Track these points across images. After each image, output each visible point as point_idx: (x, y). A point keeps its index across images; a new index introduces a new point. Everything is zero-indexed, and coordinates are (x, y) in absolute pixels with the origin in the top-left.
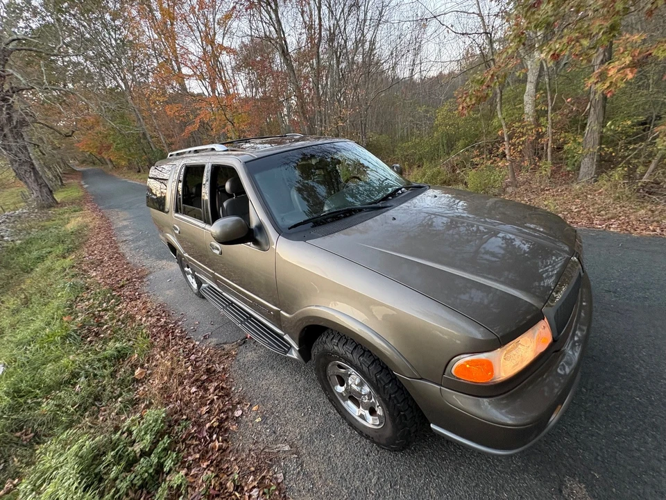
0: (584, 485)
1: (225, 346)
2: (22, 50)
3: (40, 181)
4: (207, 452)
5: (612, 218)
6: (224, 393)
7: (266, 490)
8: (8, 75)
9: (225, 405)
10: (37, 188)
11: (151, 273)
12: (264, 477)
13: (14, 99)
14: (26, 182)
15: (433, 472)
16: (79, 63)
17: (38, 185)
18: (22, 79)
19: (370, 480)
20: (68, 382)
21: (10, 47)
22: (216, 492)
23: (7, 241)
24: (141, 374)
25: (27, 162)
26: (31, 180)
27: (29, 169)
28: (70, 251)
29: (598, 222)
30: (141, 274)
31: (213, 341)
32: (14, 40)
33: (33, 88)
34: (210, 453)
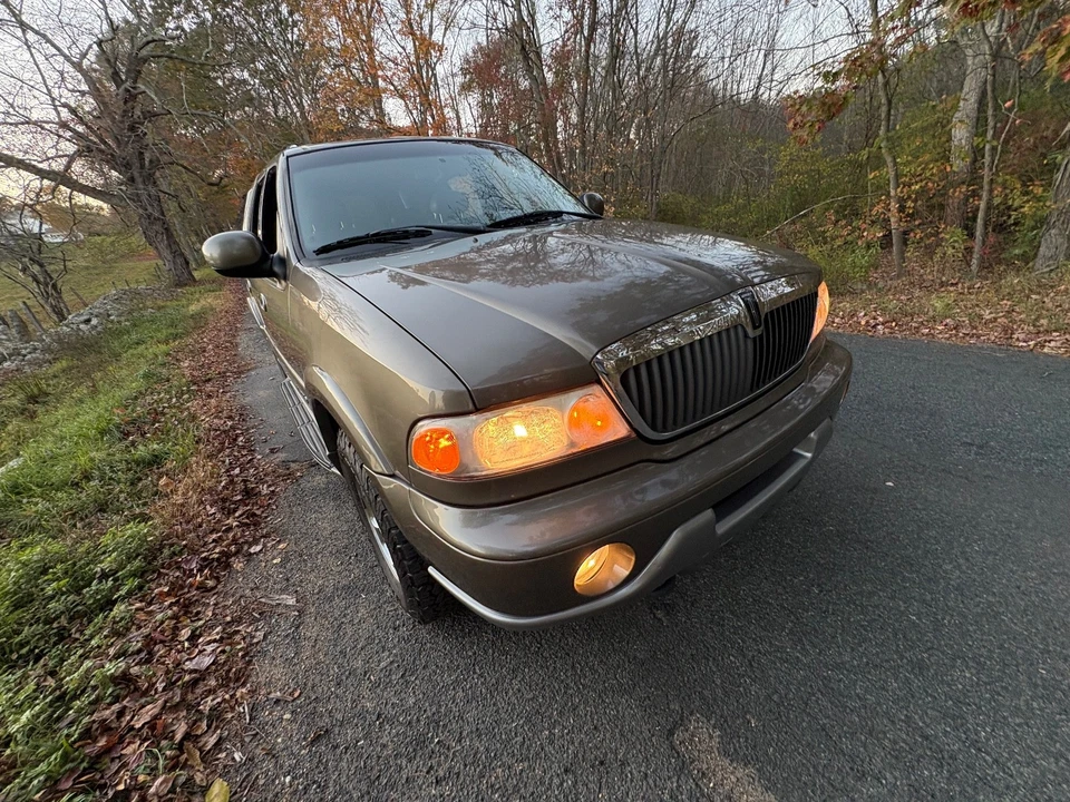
0: (719, 733)
1: (292, 465)
2: (161, 56)
3: (174, 247)
4: (182, 587)
5: (1055, 331)
6: (253, 521)
7: (228, 648)
8: (140, 93)
9: (243, 536)
10: (170, 257)
11: (255, 368)
12: (239, 631)
13: (147, 127)
14: (156, 248)
15: (477, 668)
16: (245, 82)
17: (171, 253)
18: (156, 99)
19: (379, 661)
20: (76, 485)
21: (144, 52)
22: (162, 637)
23: (112, 322)
24: (167, 485)
25: (159, 219)
26: (162, 246)
27: (161, 230)
28: (176, 337)
29: (1022, 336)
30: (242, 369)
31: (282, 456)
32: (148, 43)
33: (170, 113)
34: (186, 590)
